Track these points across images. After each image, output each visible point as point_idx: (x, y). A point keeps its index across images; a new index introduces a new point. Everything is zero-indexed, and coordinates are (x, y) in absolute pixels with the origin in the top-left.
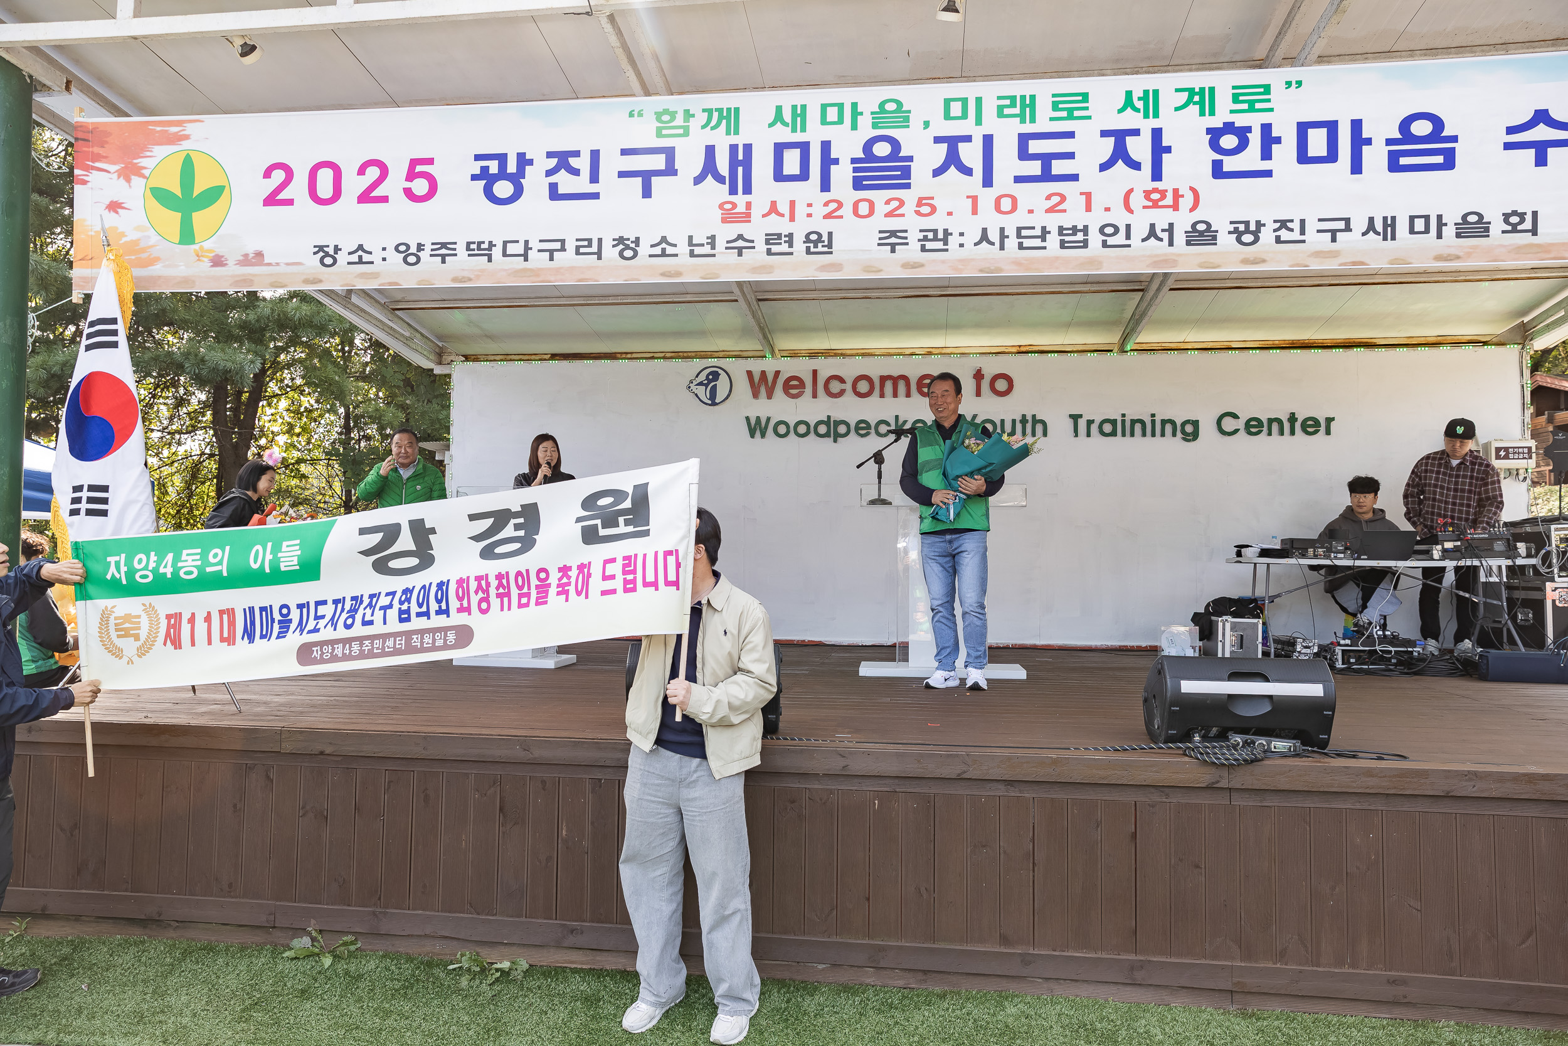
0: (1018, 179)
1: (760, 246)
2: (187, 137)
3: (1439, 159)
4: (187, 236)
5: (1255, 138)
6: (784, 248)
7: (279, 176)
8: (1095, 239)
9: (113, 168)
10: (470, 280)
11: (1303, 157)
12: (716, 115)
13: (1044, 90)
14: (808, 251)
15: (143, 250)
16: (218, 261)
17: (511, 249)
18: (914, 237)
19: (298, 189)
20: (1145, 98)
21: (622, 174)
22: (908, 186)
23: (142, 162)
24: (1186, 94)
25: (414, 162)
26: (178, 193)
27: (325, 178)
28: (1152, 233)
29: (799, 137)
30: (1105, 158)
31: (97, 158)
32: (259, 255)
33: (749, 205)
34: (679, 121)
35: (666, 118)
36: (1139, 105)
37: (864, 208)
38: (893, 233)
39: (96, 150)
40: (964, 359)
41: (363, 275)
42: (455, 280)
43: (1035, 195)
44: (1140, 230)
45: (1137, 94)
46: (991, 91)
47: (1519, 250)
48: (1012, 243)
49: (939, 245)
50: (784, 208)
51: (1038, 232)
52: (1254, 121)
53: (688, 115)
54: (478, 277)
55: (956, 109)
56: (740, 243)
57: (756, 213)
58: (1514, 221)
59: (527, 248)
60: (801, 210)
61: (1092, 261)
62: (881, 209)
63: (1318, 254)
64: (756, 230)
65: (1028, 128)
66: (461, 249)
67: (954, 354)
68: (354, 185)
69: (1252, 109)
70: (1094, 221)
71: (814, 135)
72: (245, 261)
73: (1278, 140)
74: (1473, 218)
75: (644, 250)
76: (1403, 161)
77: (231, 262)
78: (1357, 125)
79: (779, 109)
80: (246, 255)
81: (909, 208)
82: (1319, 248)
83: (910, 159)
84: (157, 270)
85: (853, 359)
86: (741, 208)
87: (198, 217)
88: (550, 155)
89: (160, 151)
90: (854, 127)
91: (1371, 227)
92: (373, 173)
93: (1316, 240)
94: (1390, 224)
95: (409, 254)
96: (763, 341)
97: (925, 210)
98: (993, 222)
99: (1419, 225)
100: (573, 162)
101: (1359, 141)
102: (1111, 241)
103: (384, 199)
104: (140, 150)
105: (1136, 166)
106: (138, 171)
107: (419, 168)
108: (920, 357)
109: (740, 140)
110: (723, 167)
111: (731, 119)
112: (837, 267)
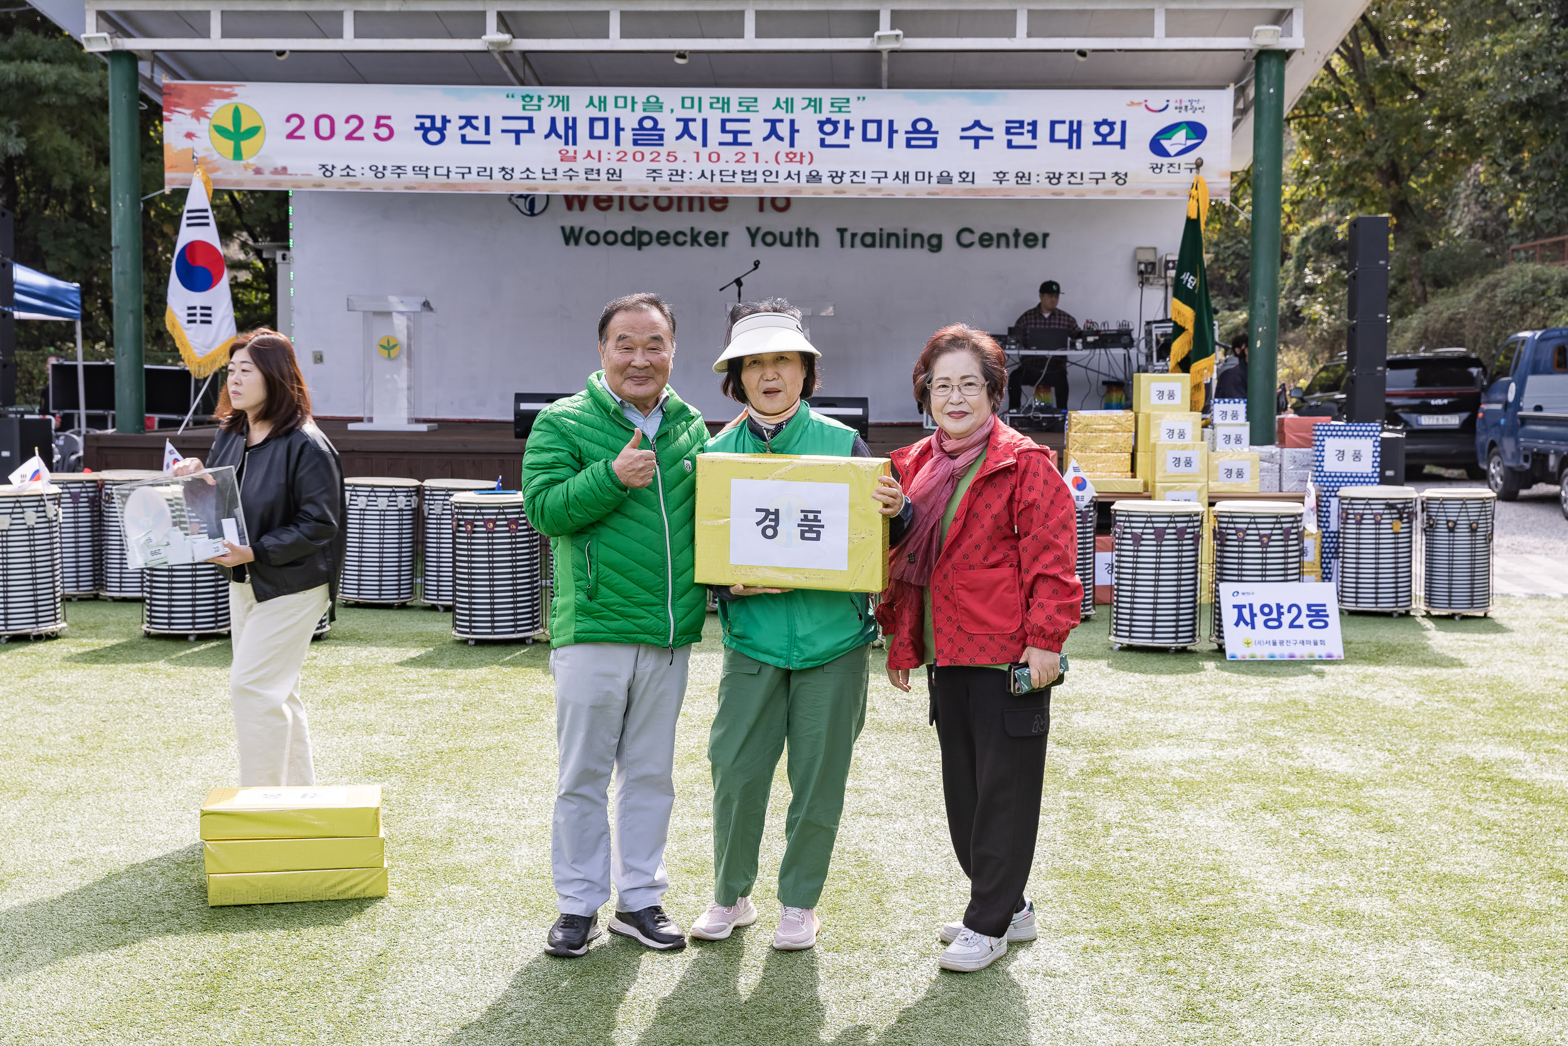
0: (721, 144)
1: (582, 176)
2: (235, 95)
3: (930, 143)
4: (238, 154)
5: (841, 127)
6: (595, 176)
7: (295, 122)
8: (760, 178)
9: (188, 112)
10: (415, 188)
11: (865, 138)
12: (556, 100)
13: (735, 94)
14: (608, 179)
15: (210, 163)
16: (258, 171)
17: (439, 171)
18: (665, 174)
19: (308, 129)
20: (786, 102)
21: (503, 131)
22: (662, 145)
23: (206, 109)
24: (807, 102)
25: (379, 118)
26: (231, 128)
27: (325, 125)
28: (789, 176)
29: (602, 115)
30: (766, 134)
31: (178, 105)
32: (285, 169)
33: (575, 152)
34: (535, 101)
35: (528, 99)
36: (784, 105)
37: (639, 156)
38: (654, 171)
39: (176, 100)
41: (350, 183)
42: (406, 188)
43: (729, 153)
44: (783, 174)
45: (783, 99)
46: (706, 94)
47: (967, 191)
48: (717, 178)
49: (679, 178)
50: (595, 154)
51: (731, 173)
52: (840, 117)
53: (540, 99)
54: (420, 187)
55: (688, 103)
56: (571, 173)
57: (580, 156)
58: (964, 176)
59: (449, 171)
60: (604, 156)
61: (758, 190)
62: (648, 157)
63: (872, 190)
64: (580, 166)
65: (726, 116)
66: (409, 170)
68: (343, 129)
69: (840, 111)
70: (760, 168)
71: (611, 113)
72: (276, 172)
73: (853, 129)
74: (945, 174)
75: (516, 175)
76: (913, 143)
77: (267, 172)
78: (891, 123)
79: (591, 98)
80: (276, 169)
81: (663, 157)
82: (872, 186)
83: (663, 130)
84: (219, 175)
86: (571, 154)
87: (245, 145)
88: (461, 117)
89: (218, 103)
90: (633, 110)
91: (897, 176)
92: (354, 123)
93: (870, 182)
94: (906, 175)
95: (378, 172)
97: (671, 158)
98: (708, 167)
99: (920, 176)
100: (474, 122)
101: (892, 132)
102: (768, 179)
103: (362, 139)
104: (205, 102)
105: (781, 139)
106: (204, 115)
107: (382, 121)
109: (570, 115)
110: (561, 129)
111: (564, 102)
112: (624, 188)
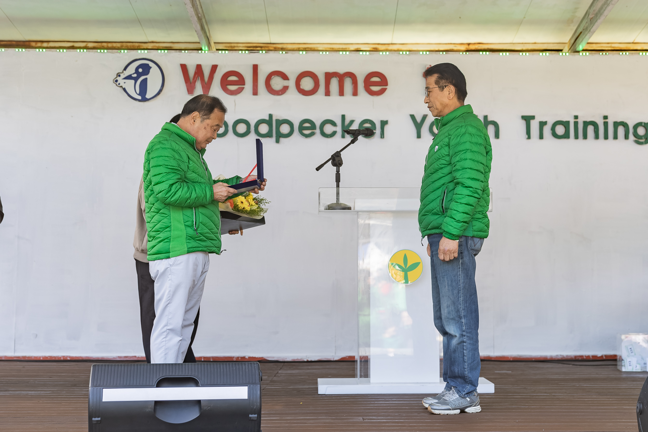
40: (413, 57)
67: (403, 51)
85: (296, 54)
96: (201, 33)
108: (368, 53)
